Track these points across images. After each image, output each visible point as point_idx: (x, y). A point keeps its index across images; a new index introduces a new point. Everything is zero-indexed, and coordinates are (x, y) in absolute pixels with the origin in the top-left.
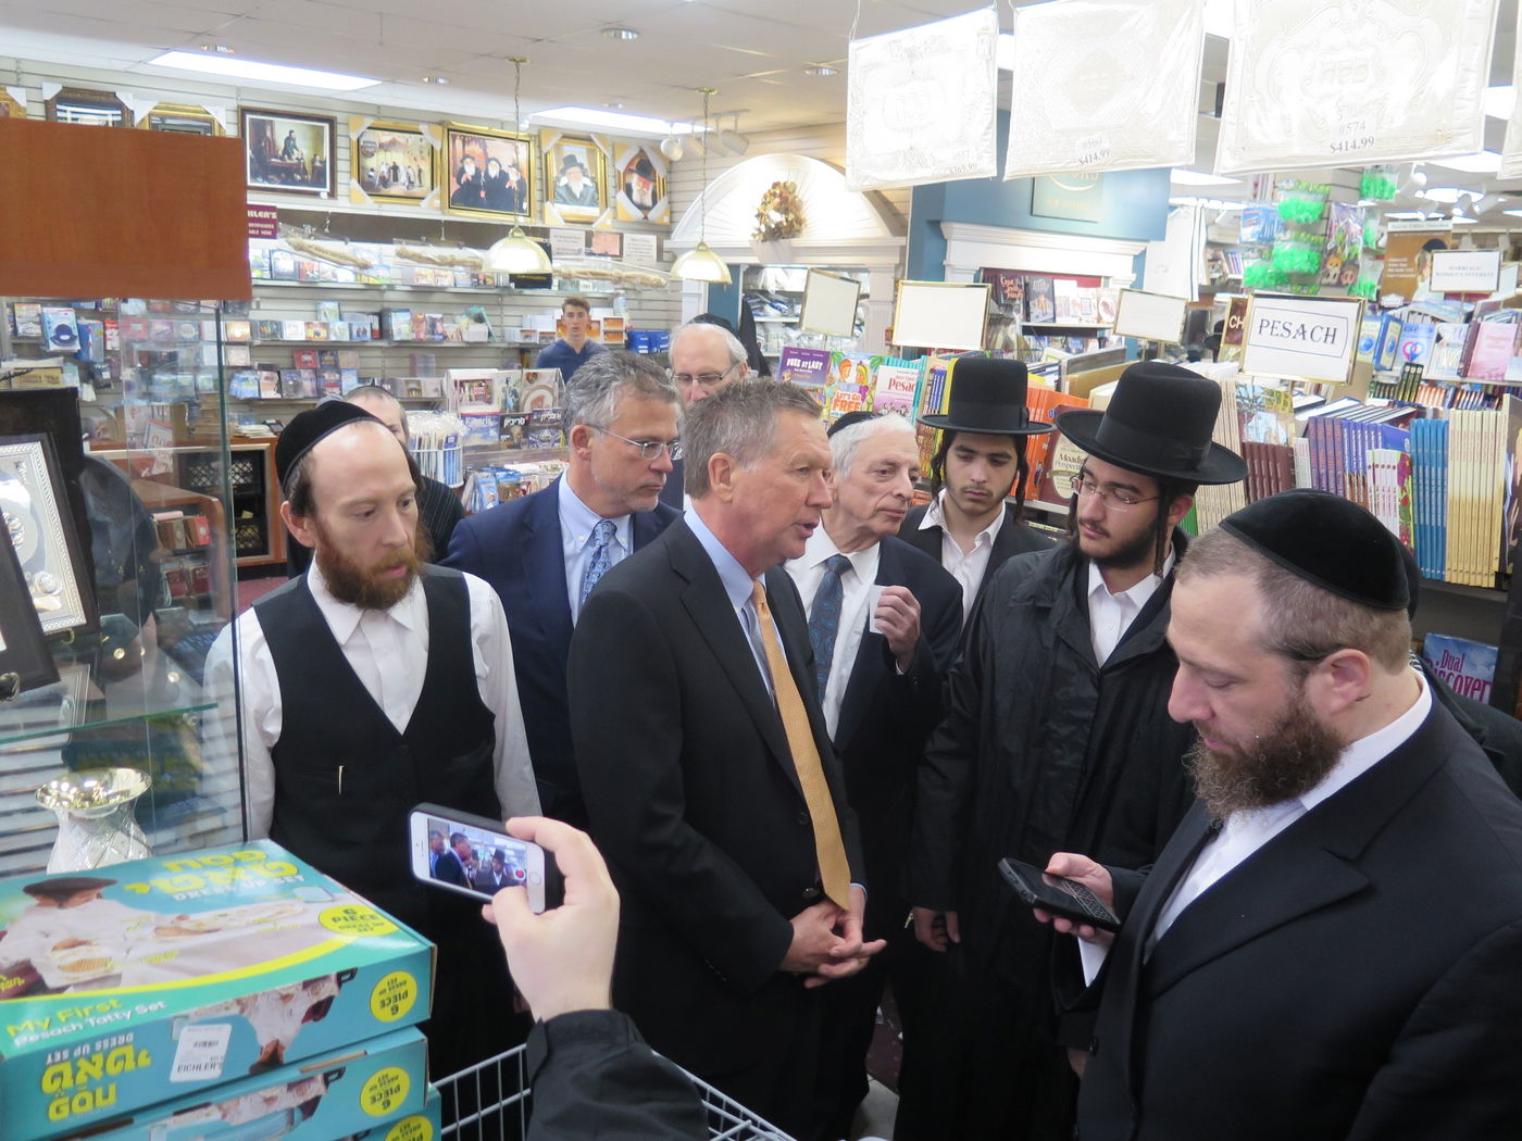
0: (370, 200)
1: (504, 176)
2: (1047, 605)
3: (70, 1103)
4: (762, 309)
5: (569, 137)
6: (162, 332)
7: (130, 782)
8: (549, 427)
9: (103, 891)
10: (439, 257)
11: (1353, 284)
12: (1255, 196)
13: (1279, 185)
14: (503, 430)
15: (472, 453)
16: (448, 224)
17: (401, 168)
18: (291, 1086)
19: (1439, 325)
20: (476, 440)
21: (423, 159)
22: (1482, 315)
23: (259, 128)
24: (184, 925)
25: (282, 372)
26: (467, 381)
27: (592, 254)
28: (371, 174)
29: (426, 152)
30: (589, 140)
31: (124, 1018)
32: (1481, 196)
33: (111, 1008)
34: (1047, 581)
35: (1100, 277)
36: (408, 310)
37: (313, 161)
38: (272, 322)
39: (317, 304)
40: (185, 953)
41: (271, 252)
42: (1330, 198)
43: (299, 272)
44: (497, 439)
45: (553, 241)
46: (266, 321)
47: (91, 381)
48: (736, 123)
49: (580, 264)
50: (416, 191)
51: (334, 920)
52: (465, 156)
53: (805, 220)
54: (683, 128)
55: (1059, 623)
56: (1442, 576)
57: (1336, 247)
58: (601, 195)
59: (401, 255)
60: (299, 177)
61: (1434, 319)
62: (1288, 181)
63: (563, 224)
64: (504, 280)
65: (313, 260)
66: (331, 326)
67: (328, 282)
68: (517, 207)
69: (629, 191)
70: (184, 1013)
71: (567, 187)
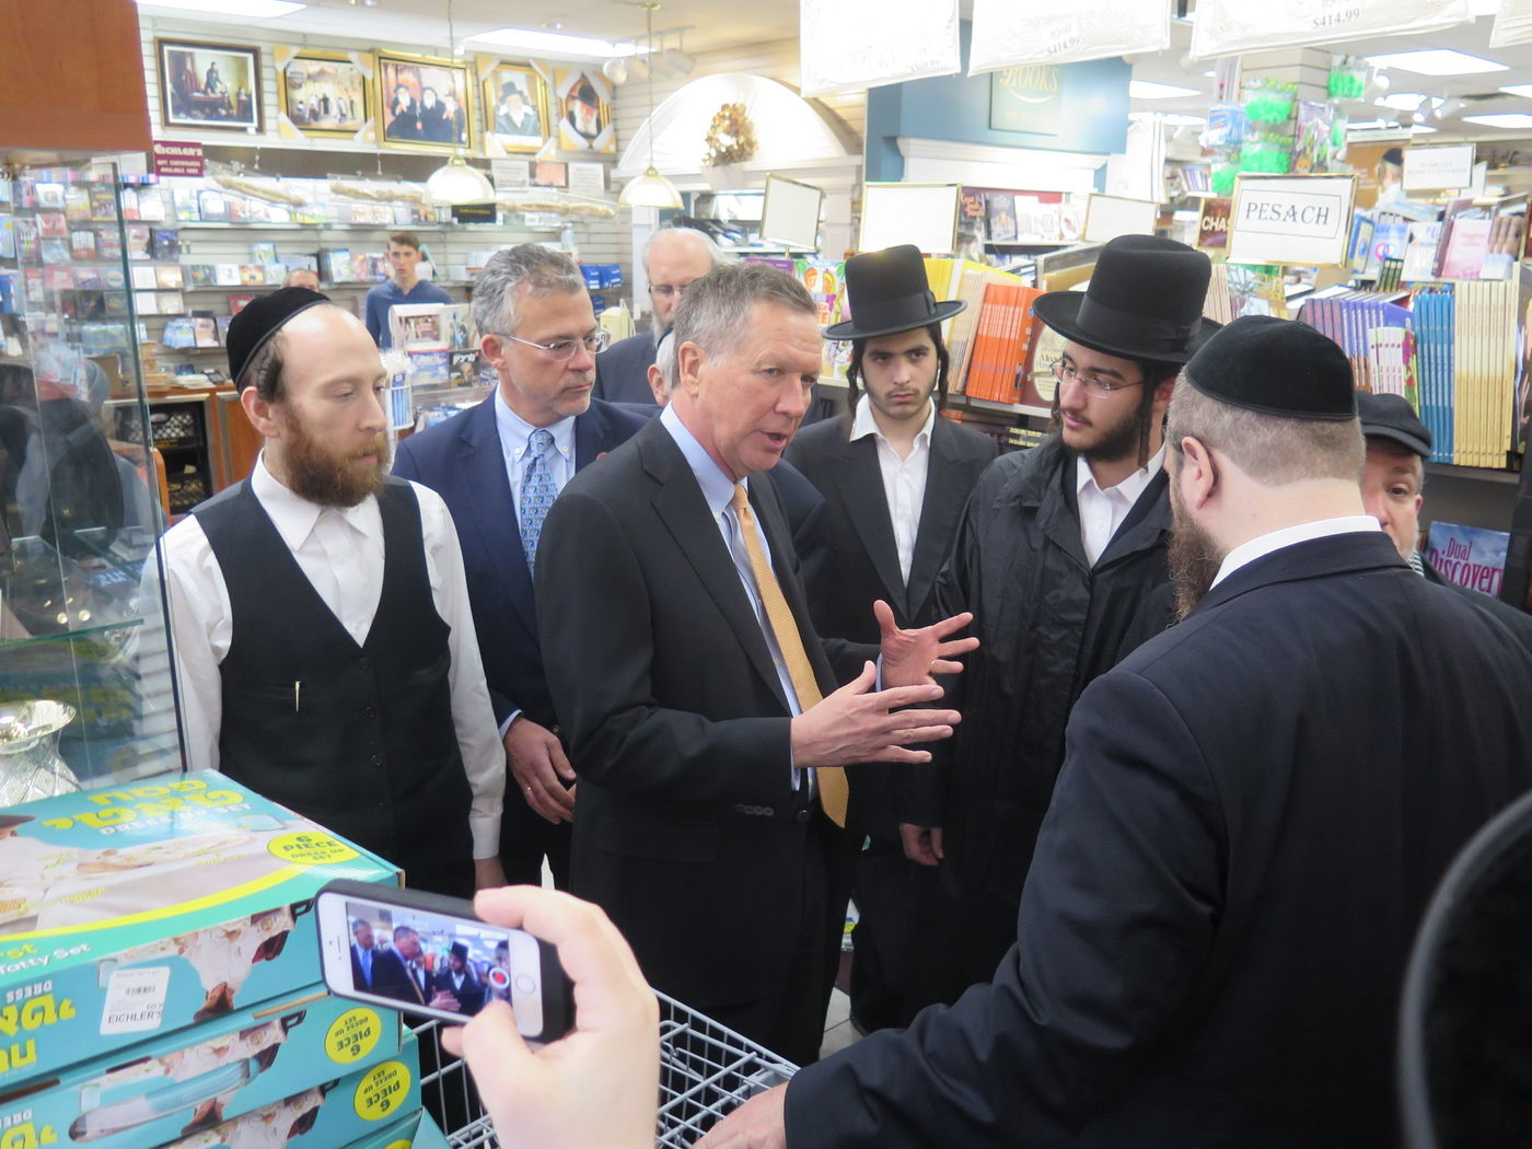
0: (301, 134)
1: (440, 106)
2: (1035, 504)
5: (506, 63)
6: (89, 280)
7: (51, 715)
9: (17, 828)
10: (377, 192)
12: (1221, 97)
13: (1247, 84)
14: (453, 368)
15: (422, 392)
16: (384, 156)
17: (332, 101)
18: (244, 1034)
19: (1410, 225)
20: (426, 379)
21: (354, 90)
22: (1454, 212)
23: (179, 61)
24: (112, 860)
25: (218, 320)
26: (412, 317)
27: (536, 185)
28: (301, 106)
29: (358, 82)
30: (528, 65)
31: (41, 964)
32: (1442, 101)
33: (25, 953)
34: (1033, 480)
35: (1061, 193)
36: (346, 250)
37: (238, 94)
38: (204, 267)
39: (250, 247)
40: (113, 890)
41: (199, 192)
42: (1298, 97)
43: (230, 213)
44: (447, 377)
45: (495, 173)
46: (198, 266)
47: (16, 335)
48: (681, 42)
49: (525, 196)
50: (349, 124)
51: (286, 848)
52: (399, 86)
53: (756, 143)
54: (627, 49)
55: (1047, 523)
56: (1451, 459)
57: (1305, 149)
58: (543, 123)
59: (337, 191)
60: (223, 112)
61: (1406, 219)
62: (1255, 81)
63: (505, 155)
64: (446, 215)
65: (245, 199)
66: (267, 269)
67: (261, 222)
68: (456, 138)
69: (572, 119)
70: (112, 955)
71: (508, 117)
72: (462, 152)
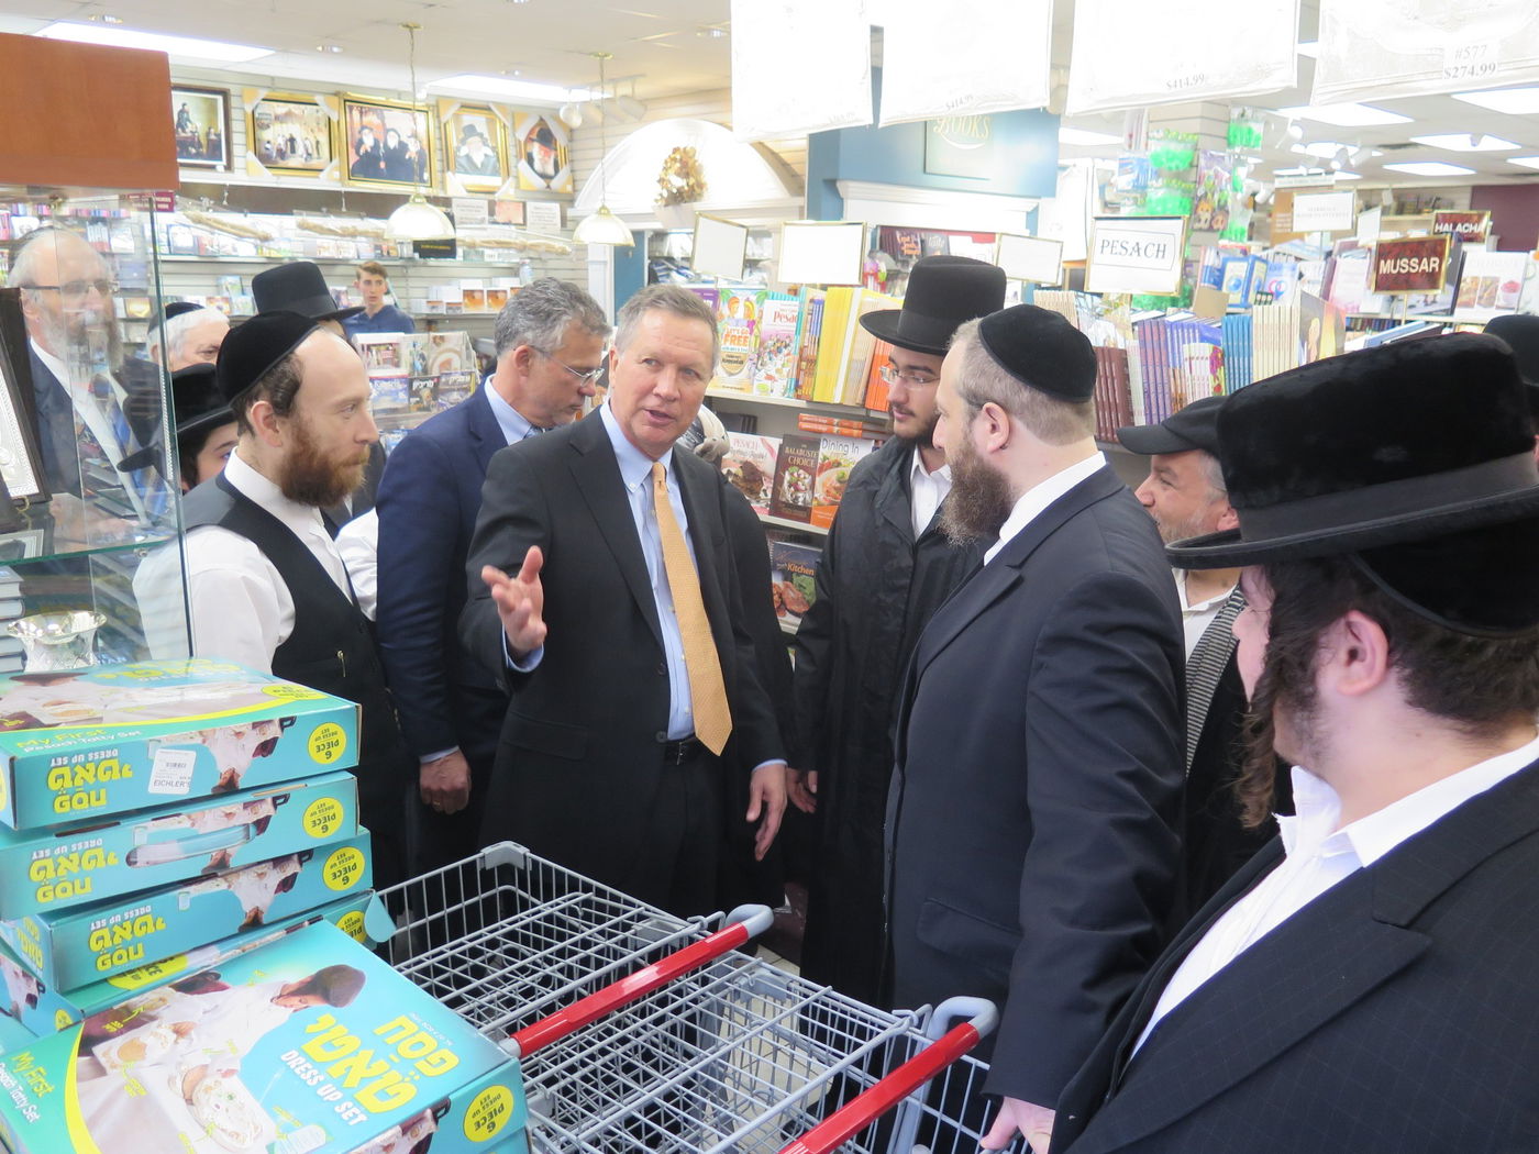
0: (268, 172)
1: (403, 147)
3: (71, 800)
4: (668, 276)
5: (467, 107)
7: (88, 620)
8: (458, 390)
10: (341, 228)
11: (1224, 229)
12: (1130, 146)
13: (1152, 135)
14: (412, 393)
15: (384, 416)
16: (348, 194)
17: (299, 141)
18: (246, 806)
19: (1300, 264)
20: (387, 403)
21: (320, 130)
22: (1340, 254)
26: (374, 345)
27: (495, 223)
28: (268, 146)
29: (323, 123)
30: (489, 109)
31: (109, 740)
34: (877, 467)
35: (994, 234)
37: (208, 134)
39: (218, 279)
41: (169, 227)
42: (1199, 147)
43: (198, 246)
44: (407, 402)
45: (455, 211)
48: (633, 89)
49: (484, 233)
50: (314, 163)
52: (363, 127)
53: (706, 184)
54: (582, 95)
55: (883, 503)
57: (1206, 194)
58: (502, 164)
59: (302, 226)
60: (194, 151)
61: (1297, 259)
62: (1160, 132)
63: (465, 194)
64: (408, 251)
65: (212, 233)
66: (234, 301)
67: (229, 256)
68: (417, 178)
69: (530, 160)
70: (157, 737)
71: (468, 157)
72: (423, 190)
